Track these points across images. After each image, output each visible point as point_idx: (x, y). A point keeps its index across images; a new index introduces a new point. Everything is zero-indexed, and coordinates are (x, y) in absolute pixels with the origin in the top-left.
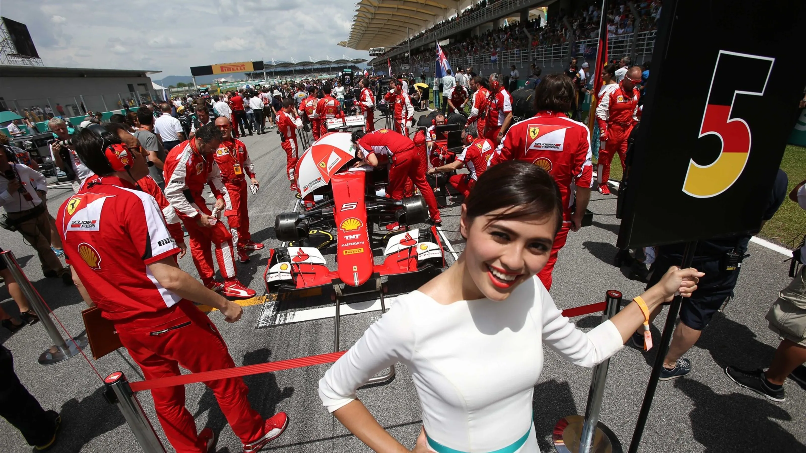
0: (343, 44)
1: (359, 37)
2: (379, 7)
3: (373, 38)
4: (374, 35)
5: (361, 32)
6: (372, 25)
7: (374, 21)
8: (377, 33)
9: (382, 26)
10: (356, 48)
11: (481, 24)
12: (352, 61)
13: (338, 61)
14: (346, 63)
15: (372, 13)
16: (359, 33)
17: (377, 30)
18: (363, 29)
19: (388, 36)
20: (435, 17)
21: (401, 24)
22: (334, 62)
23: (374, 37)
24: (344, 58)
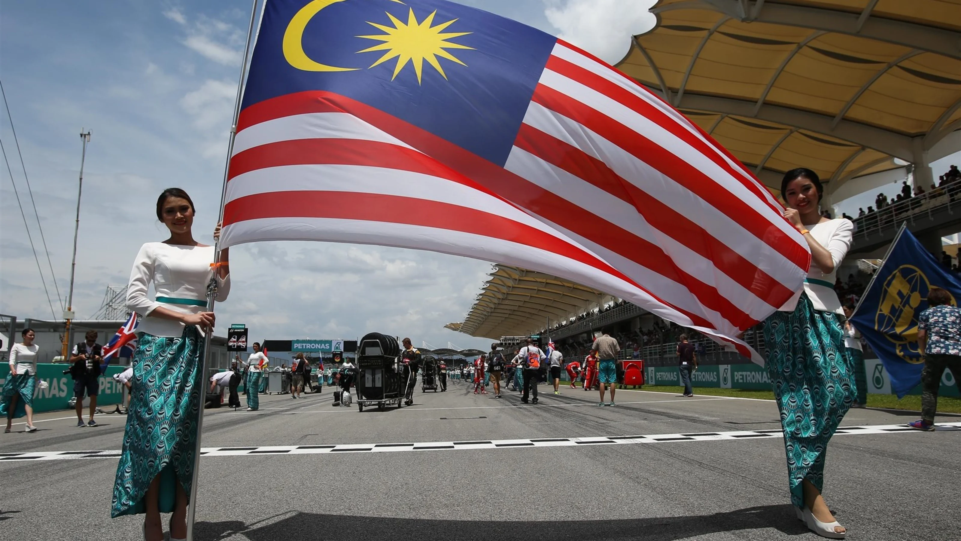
0: (454, 327)
1: (480, 319)
2: (519, 280)
3: (500, 322)
4: (503, 319)
5: (485, 313)
6: (502, 307)
7: (507, 302)
8: (507, 316)
9: (516, 308)
10: (473, 334)
11: (641, 315)
12: (461, 353)
13: (440, 350)
14: (452, 355)
15: (504, 294)
16: (482, 314)
17: (509, 312)
18: (489, 310)
19: (523, 321)
20: (587, 302)
21: (549, 303)
22: (433, 351)
23: (502, 321)
24: (450, 347)
